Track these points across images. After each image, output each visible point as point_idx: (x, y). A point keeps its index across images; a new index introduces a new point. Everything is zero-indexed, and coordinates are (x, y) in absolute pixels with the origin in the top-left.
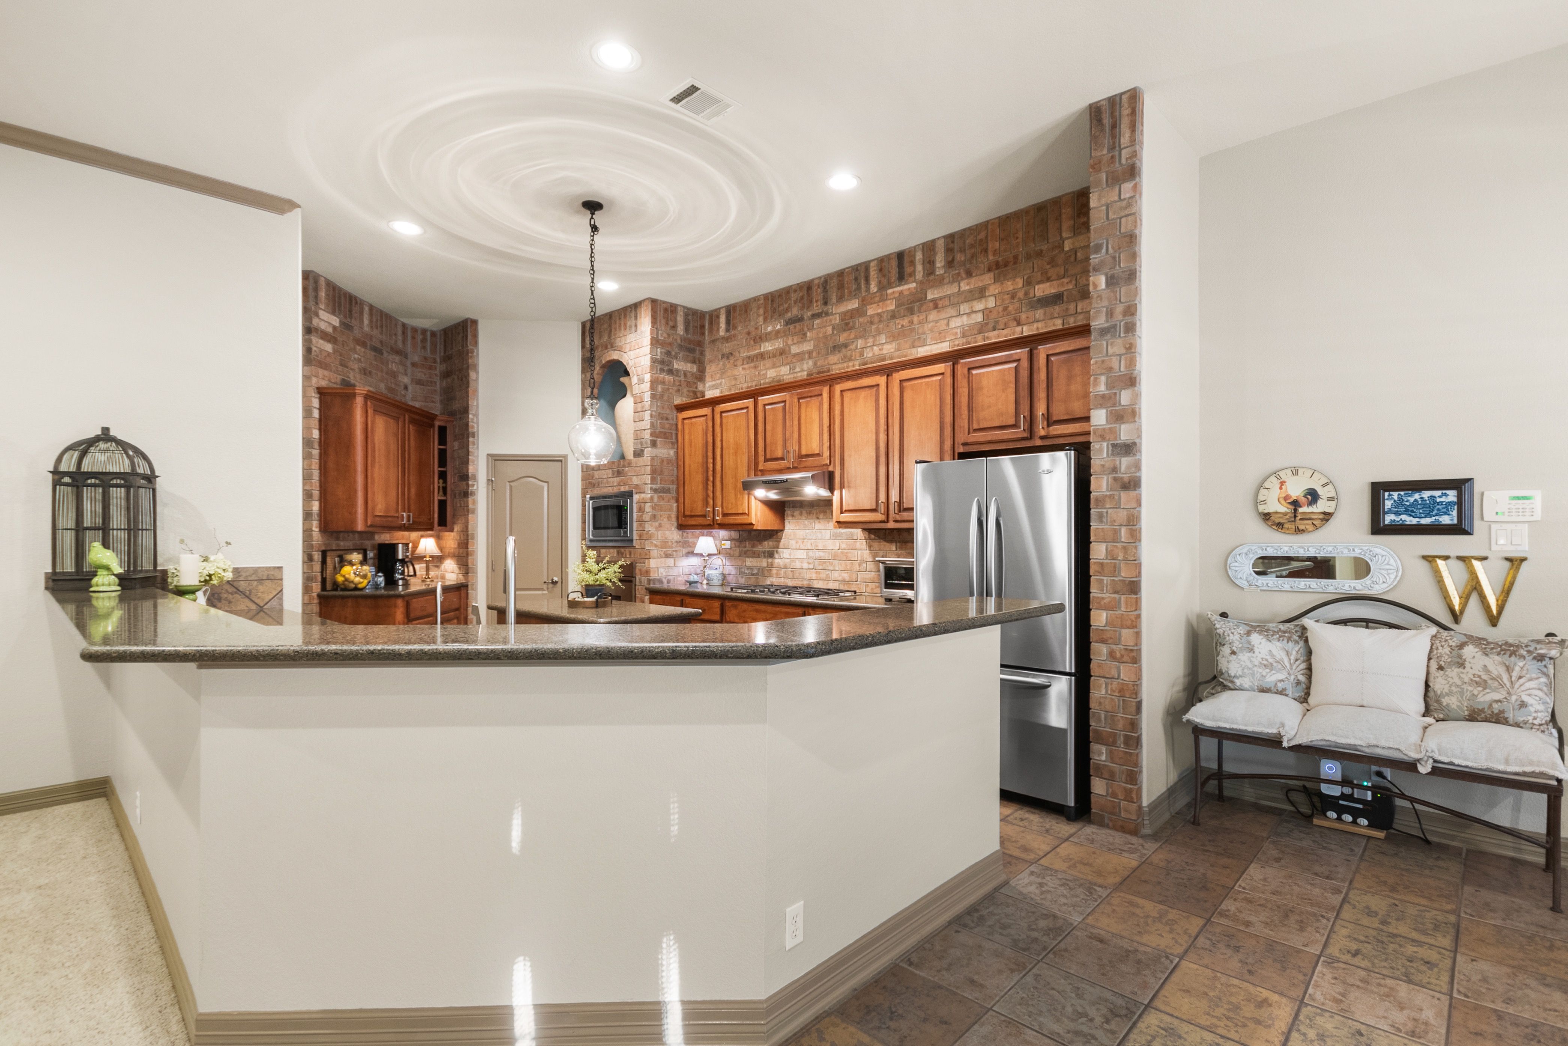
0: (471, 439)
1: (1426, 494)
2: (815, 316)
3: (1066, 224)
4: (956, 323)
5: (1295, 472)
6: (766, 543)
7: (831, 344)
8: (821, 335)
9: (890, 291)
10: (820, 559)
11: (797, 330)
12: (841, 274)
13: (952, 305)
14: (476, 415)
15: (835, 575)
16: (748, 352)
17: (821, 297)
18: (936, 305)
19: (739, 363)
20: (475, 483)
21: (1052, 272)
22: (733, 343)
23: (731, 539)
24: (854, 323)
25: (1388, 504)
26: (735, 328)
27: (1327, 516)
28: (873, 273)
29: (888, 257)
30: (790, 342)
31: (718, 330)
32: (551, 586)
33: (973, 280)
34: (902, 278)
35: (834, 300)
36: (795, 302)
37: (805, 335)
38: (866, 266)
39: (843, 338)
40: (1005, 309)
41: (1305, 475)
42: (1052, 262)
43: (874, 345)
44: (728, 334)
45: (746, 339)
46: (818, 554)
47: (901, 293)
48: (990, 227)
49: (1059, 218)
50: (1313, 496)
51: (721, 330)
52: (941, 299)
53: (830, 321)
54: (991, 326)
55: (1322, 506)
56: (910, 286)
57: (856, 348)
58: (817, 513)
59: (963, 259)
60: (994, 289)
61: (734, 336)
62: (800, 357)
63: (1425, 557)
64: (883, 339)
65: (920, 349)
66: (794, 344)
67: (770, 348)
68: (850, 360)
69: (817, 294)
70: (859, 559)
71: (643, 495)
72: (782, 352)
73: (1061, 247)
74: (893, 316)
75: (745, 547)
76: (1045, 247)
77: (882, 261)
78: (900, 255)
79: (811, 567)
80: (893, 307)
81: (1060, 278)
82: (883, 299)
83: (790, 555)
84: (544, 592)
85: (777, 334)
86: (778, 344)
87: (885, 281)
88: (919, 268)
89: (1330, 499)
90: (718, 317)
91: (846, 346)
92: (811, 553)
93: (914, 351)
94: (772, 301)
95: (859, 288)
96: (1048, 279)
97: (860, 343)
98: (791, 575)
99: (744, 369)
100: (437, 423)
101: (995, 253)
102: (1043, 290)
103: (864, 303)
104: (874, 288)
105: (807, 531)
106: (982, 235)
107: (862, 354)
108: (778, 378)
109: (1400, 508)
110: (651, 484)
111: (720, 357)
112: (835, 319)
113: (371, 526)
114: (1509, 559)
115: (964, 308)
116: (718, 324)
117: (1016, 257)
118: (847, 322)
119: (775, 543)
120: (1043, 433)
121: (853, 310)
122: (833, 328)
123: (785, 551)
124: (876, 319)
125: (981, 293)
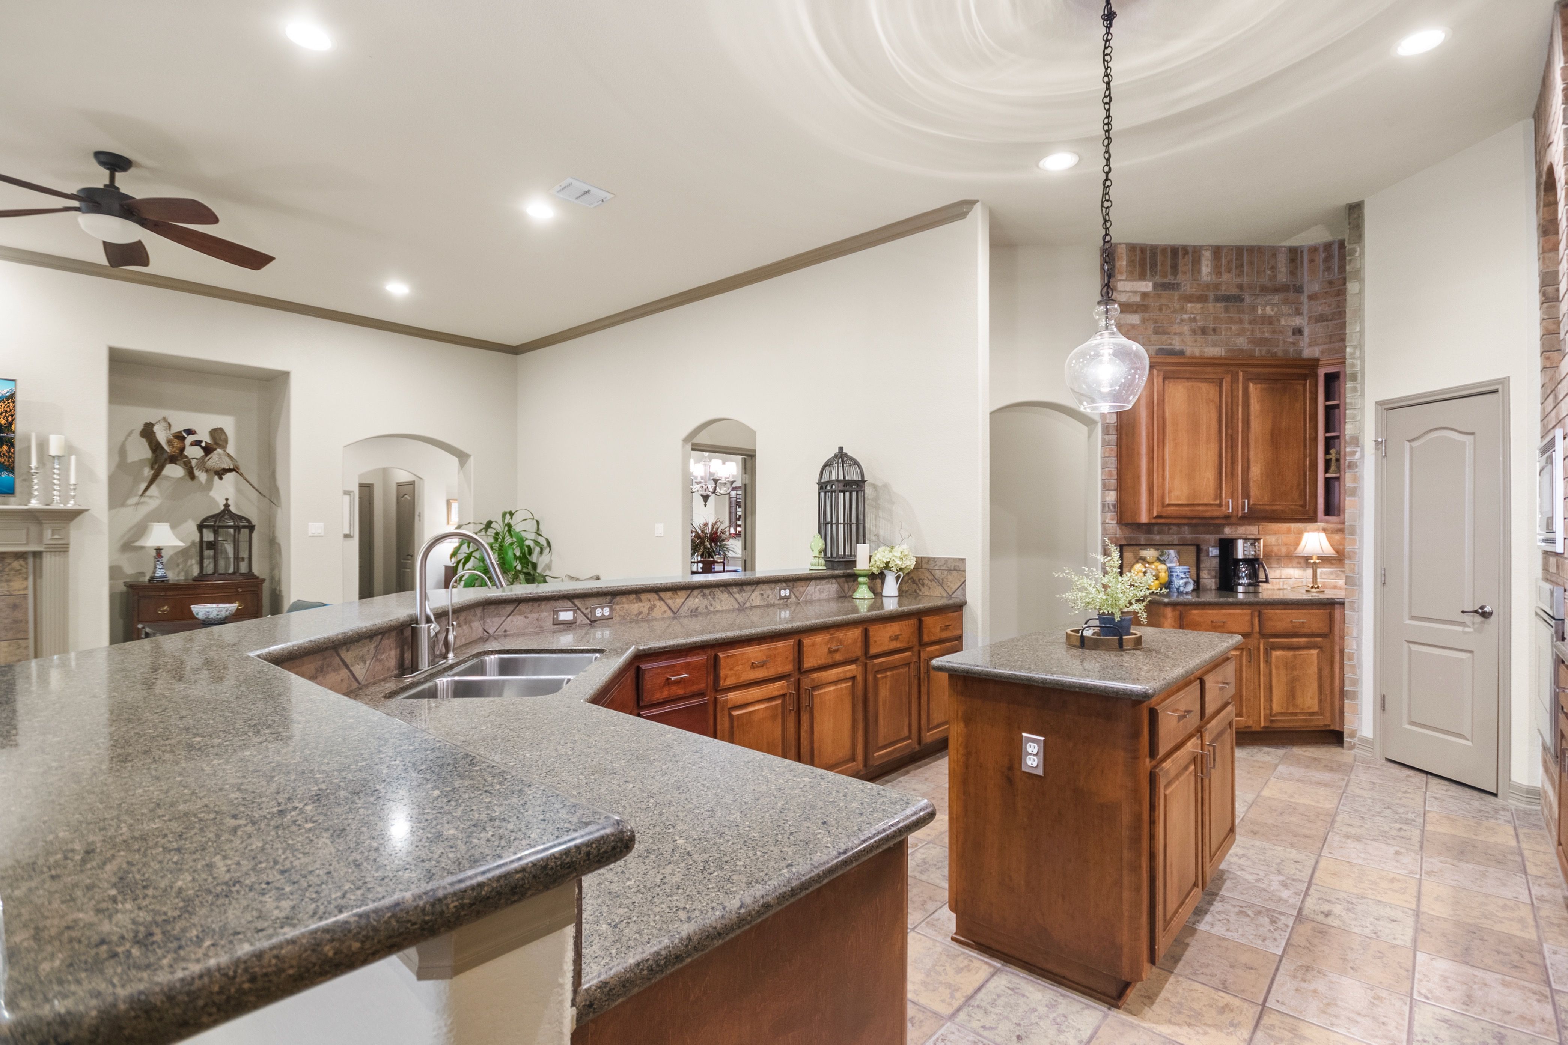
0: (1349, 385)
14: (1360, 346)
20: (1358, 449)
32: (1478, 619)
84: (1467, 629)
100: (1322, 372)
113: (1158, 517)
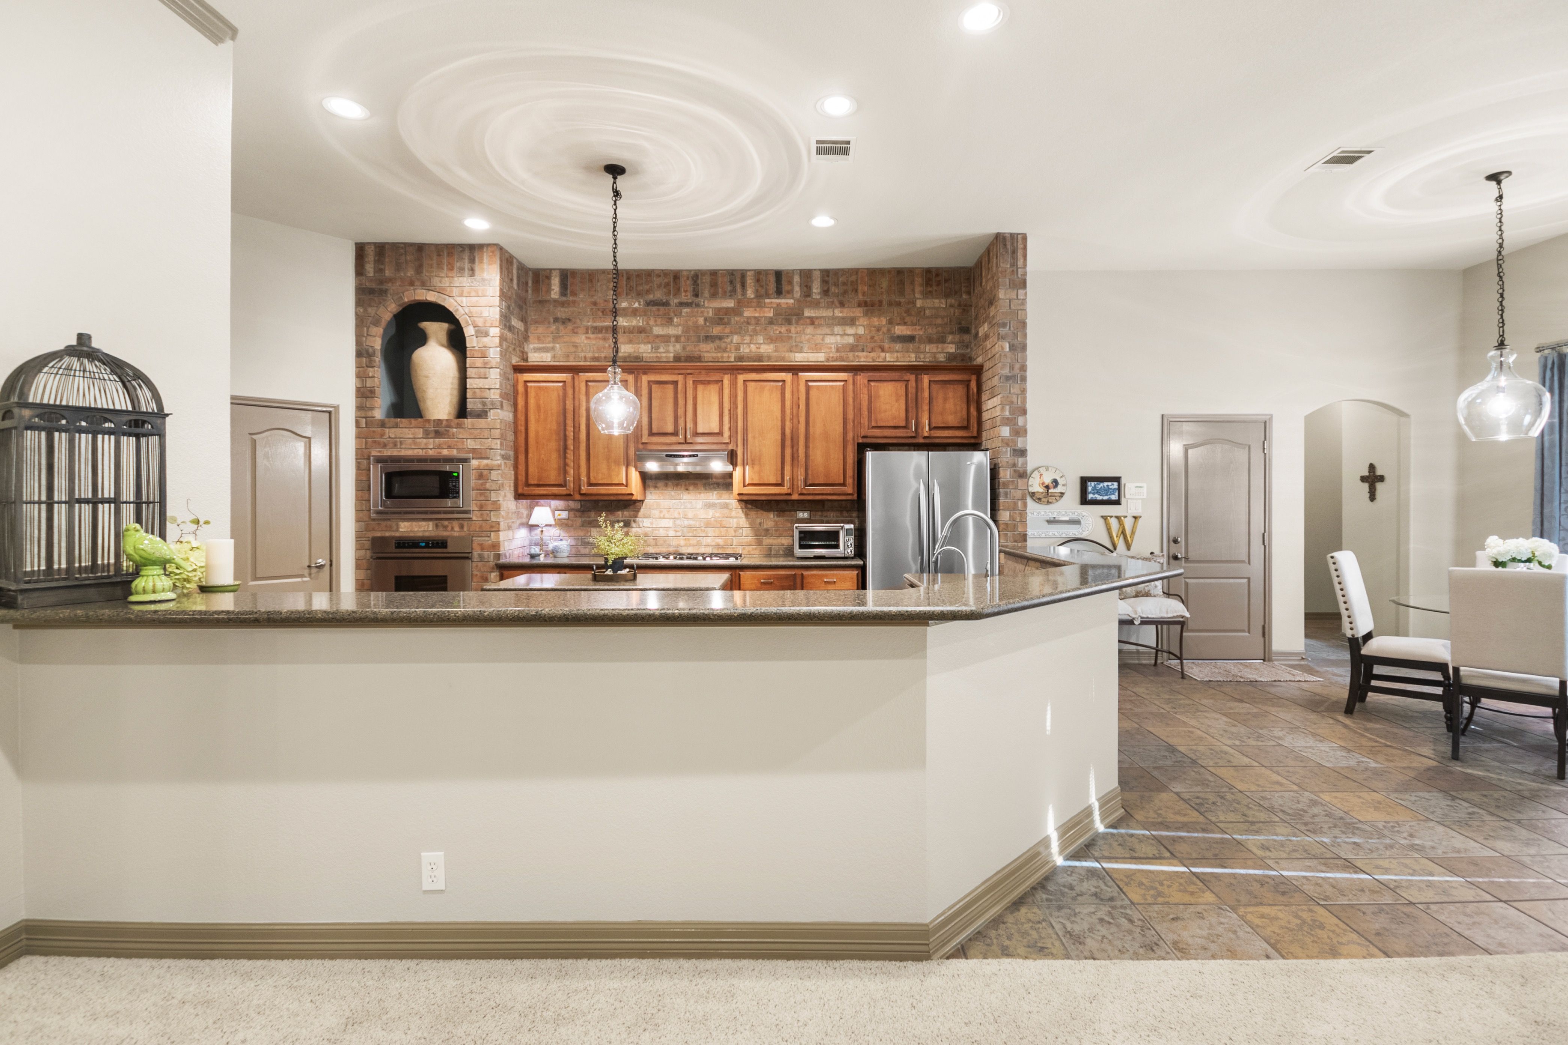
1: (1106, 484)
2: (681, 304)
3: (918, 289)
4: (830, 340)
5: (1047, 469)
6: (620, 513)
7: (703, 334)
8: (690, 323)
9: (767, 301)
10: (690, 527)
11: (661, 313)
12: (714, 273)
13: (828, 325)
15: (709, 540)
16: (594, 322)
17: (690, 289)
18: (812, 321)
19: (580, 331)
21: (908, 319)
22: (572, 309)
23: (569, 510)
24: (729, 320)
25: (1090, 489)
26: (574, 294)
27: (1062, 494)
28: (750, 281)
29: (767, 272)
30: (652, 322)
31: (549, 290)
32: (314, 571)
33: (846, 310)
34: (779, 292)
35: (706, 294)
36: (659, 286)
37: (670, 320)
38: (743, 274)
39: (716, 330)
40: (872, 338)
41: (1052, 470)
42: (908, 312)
43: (751, 343)
44: (564, 299)
45: (592, 309)
46: (686, 523)
47: (779, 305)
48: (860, 274)
49: (912, 283)
50: (1056, 483)
51: (552, 292)
52: (817, 318)
53: (702, 312)
54: (860, 348)
55: (1060, 489)
56: (786, 302)
57: (732, 342)
58: (685, 485)
59: (837, 291)
60: (864, 321)
61: (574, 302)
62: (666, 339)
63: (1102, 517)
64: (760, 339)
65: (797, 354)
66: (657, 325)
67: (625, 324)
68: (725, 350)
69: (686, 285)
70: (735, 526)
71: (485, 462)
72: (641, 331)
73: (914, 303)
74: (771, 322)
75: (589, 517)
76: (903, 300)
77: (759, 275)
78: (778, 274)
79: (679, 534)
80: (772, 315)
81: (913, 324)
82: (760, 306)
83: (652, 523)
85: (635, 313)
86: (637, 322)
87: (763, 291)
88: (797, 288)
89: (1064, 485)
90: (548, 277)
91: (720, 338)
92: (678, 522)
93: (792, 355)
94: (628, 278)
95: (734, 291)
96: (905, 324)
97: (736, 338)
98: (653, 543)
99: (587, 338)
101: (864, 294)
102: (899, 330)
103: (742, 304)
104: (750, 294)
105: (674, 501)
106: (853, 278)
107: (738, 349)
108: (635, 354)
109: (1107, 491)
110: (500, 449)
111: (552, 320)
112: (708, 312)
114: (1134, 517)
115: (838, 329)
116: (549, 285)
117: (881, 302)
118: (721, 317)
119: (632, 513)
120: (926, 434)
121: (727, 308)
122: (706, 320)
123: (645, 520)
124: (753, 321)
125: (852, 322)
